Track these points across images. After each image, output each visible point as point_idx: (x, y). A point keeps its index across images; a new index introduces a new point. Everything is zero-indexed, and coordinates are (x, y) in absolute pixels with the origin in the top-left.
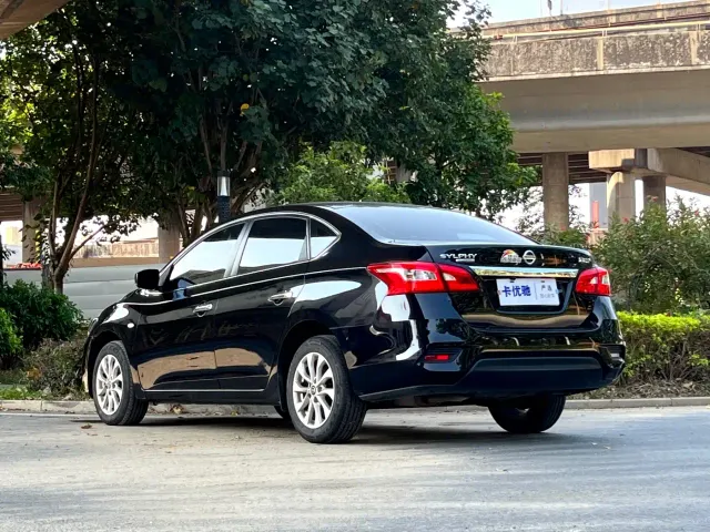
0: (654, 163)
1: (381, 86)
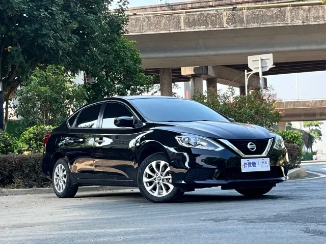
0: (211, 73)
1: (75, 38)
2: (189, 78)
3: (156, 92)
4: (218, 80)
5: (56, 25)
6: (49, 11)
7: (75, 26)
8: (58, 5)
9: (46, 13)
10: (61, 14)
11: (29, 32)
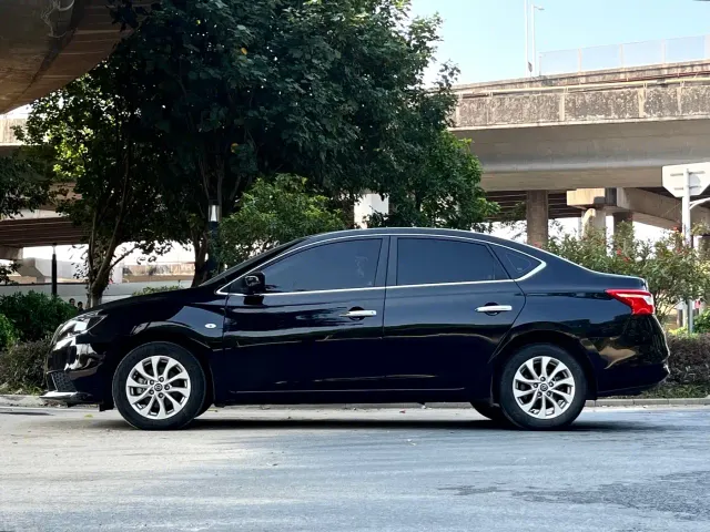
0: (622, 202)
1: (354, 132)
2: (581, 210)
3: (519, 235)
4: (635, 215)
5: (314, 106)
6: (303, 81)
7: (350, 107)
8: (321, 72)
9: (296, 86)
10: (325, 86)
11: (265, 118)
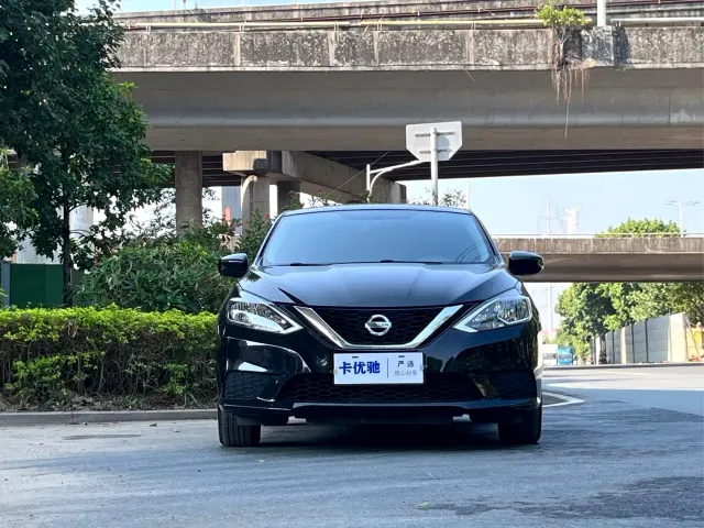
0: (288, 167)
2: (240, 177)
3: (165, 206)
4: (303, 183)
